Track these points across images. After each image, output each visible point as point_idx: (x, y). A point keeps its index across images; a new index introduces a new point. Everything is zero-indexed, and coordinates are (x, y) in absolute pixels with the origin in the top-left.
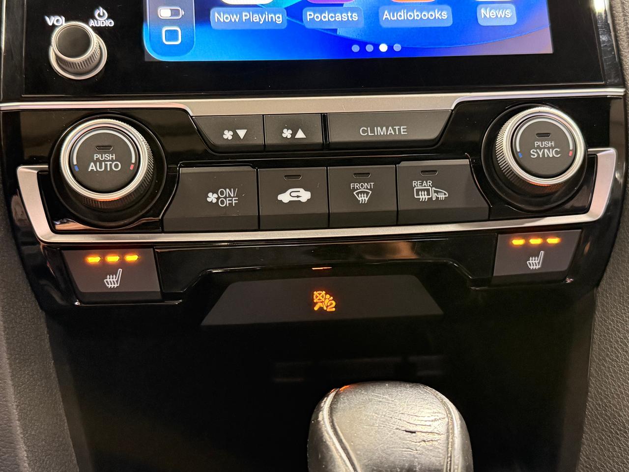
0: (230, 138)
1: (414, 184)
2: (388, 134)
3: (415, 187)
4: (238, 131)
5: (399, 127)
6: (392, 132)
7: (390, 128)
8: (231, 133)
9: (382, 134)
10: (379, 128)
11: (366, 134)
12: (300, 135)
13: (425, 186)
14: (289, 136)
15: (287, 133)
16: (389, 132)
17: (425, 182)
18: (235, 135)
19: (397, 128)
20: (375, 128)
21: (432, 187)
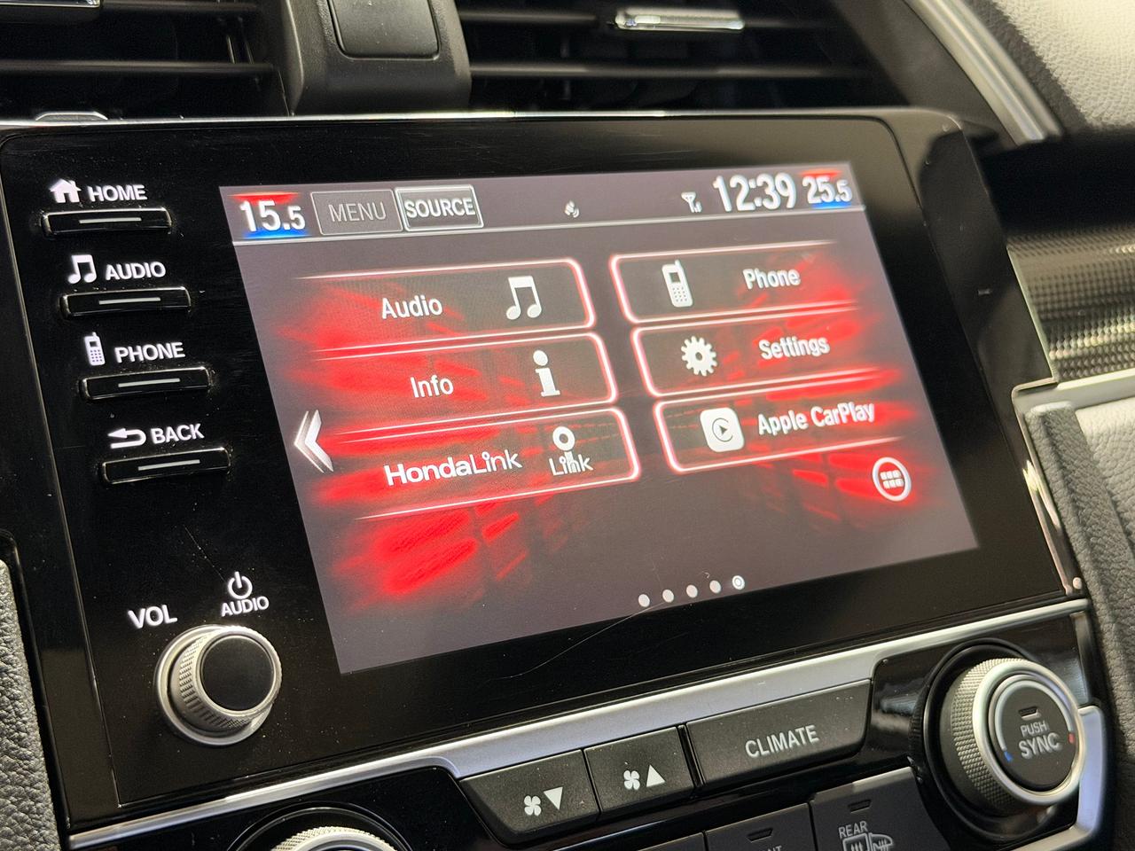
0: (538, 811)
1: (841, 833)
2: (791, 746)
3: (844, 838)
4: (547, 793)
5: (803, 729)
6: (796, 741)
7: (790, 733)
8: (537, 800)
9: (782, 748)
10: (773, 737)
11: (757, 753)
12: (654, 779)
13: (858, 834)
14: (637, 786)
15: (631, 780)
16: (791, 742)
17: (856, 825)
18: (545, 803)
19: (800, 730)
20: (768, 738)
21: (867, 833)
